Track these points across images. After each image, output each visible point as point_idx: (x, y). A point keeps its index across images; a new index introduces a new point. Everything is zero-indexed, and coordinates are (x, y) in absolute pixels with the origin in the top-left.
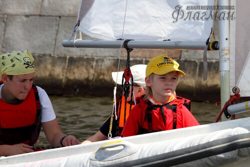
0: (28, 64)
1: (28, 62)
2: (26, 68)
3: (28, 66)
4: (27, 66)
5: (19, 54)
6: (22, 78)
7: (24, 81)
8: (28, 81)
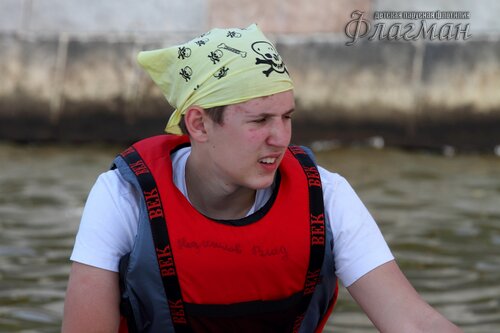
0: (270, 62)
1: (268, 55)
2: (267, 73)
3: (271, 70)
4: (267, 67)
5: (232, 35)
6: (257, 111)
7: (264, 119)
8: (278, 119)
